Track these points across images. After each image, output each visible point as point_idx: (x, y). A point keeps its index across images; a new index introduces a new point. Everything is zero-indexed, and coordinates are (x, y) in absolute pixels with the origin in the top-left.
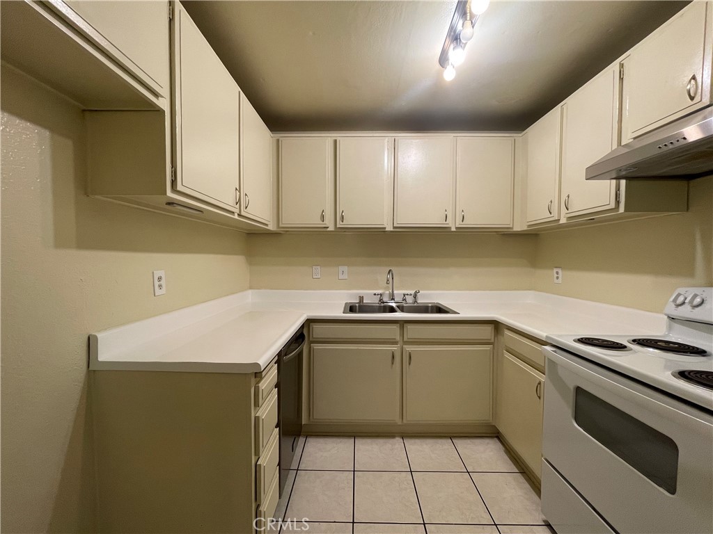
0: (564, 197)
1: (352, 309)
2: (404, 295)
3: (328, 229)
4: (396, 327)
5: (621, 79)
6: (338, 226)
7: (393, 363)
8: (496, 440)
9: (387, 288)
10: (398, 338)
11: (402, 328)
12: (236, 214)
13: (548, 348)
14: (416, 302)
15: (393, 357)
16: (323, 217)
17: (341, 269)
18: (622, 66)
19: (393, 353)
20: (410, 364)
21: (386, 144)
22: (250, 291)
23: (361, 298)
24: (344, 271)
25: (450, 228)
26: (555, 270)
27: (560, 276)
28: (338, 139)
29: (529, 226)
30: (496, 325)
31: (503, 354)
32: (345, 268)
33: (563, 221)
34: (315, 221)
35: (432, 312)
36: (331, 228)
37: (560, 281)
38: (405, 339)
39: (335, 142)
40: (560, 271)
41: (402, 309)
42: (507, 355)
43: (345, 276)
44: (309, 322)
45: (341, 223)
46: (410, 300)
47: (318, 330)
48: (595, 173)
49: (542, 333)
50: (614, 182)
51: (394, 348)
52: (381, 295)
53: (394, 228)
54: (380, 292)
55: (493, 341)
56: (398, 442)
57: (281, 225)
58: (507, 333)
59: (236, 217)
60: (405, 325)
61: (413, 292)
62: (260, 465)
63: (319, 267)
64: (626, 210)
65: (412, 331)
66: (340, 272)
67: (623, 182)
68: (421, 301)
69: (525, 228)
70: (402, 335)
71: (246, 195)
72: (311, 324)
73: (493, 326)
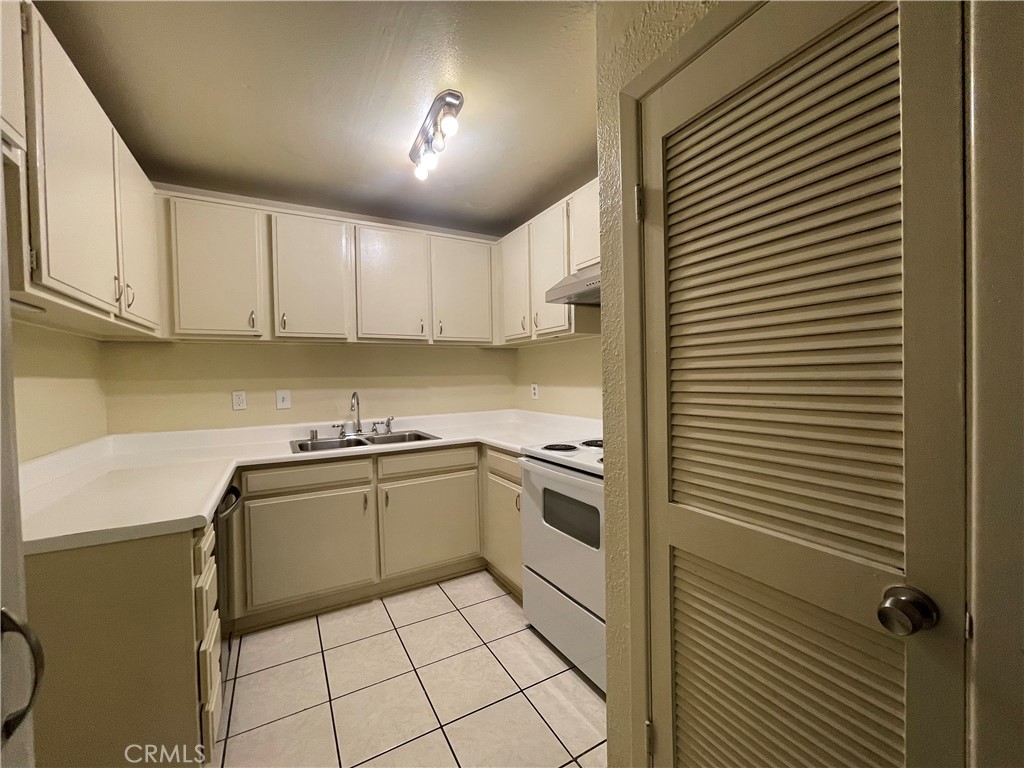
0: (534, 315)
1: (303, 447)
2: (374, 424)
3: (261, 339)
4: (368, 464)
5: (568, 216)
6: (277, 334)
7: (365, 508)
8: (485, 572)
9: (350, 417)
10: (371, 476)
11: (376, 463)
12: (112, 315)
13: (523, 459)
14: (389, 431)
15: (366, 501)
16: (252, 322)
17: (280, 394)
18: (568, 204)
19: (365, 496)
20: (387, 505)
21: (344, 231)
22: (111, 438)
23: (314, 434)
24: (285, 398)
25: (427, 341)
26: (533, 386)
27: (537, 392)
28: (274, 215)
29: (507, 341)
30: (479, 447)
31: (487, 475)
32: (287, 393)
33: (534, 338)
34: (240, 326)
35: (410, 440)
36: (266, 336)
37: (536, 397)
38: (380, 476)
39: (269, 218)
40: (536, 386)
41: (373, 441)
42: (492, 477)
43: (288, 404)
44: (241, 471)
45: (282, 330)
46: (382, 429)
47: (255, 481)
48: (553, 297)
49: (516, 447)
50: (567, 305)
51: (366, 489)
52: (343, 426)
53: (359, 338)
54: (341, 422)
55: (477, 465)
56: (377, 605)
57: (177, 331)
58: (490, 453)
59: (112, 319)
60: (380, 458)
61: (385, 420)
62: (205, 651)
63: (244, 393)
64: (576, 331)
65: (388, 466)
66: (280, 399)
67: (573, 306)
68: (396, 430)
69: (504, 343)
70: (376, 471)
71: (128, 286)
72: (244, 473)
73: (476, 448)
